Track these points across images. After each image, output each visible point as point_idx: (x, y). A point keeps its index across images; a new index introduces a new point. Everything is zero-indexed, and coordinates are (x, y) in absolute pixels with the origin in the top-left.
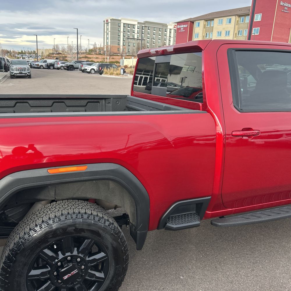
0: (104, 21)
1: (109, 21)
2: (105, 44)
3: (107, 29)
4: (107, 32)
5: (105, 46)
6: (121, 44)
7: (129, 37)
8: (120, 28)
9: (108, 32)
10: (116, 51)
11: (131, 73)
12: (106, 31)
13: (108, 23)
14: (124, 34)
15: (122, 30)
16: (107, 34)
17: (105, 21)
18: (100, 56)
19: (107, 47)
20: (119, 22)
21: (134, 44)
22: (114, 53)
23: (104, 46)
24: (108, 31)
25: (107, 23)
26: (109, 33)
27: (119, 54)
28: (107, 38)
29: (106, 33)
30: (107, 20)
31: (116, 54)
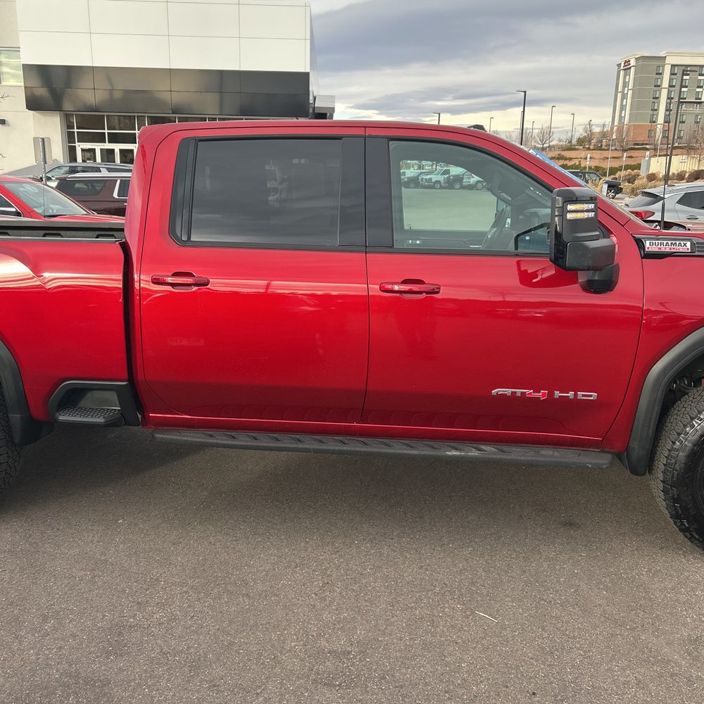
0: (619, 65)
1: (633, 63)
2: (616, 123)
3: (625, 84)
4: (623, 92)
5: (615, 128)
6: (661, 119)
7: (685, 99)
8: (662, 79)
9: (626, 92)
10: (642, 138)
12: (620, 89)
13: (630, 68)
14: (669, 92)
15: (665, 84)
16: (624, 96)
17: (623, 65)
18: (597, 154)
19: (620, 130)
20: (658, 63)
21: (697, 116)
22: (638, 144)
23: (612, 128)
24: (626, 89)
25: (624, 70)
26: (630, 92)
27: (648, 147)
28: (623, 108)
29: (619, 95)
30: (627, 62)
31: (642, 144)
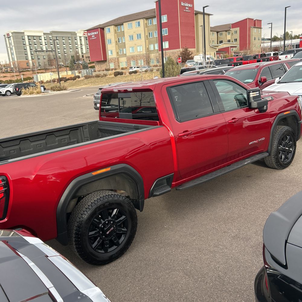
0: (5, 36)
1: (11, 35)
2: (11, 61)
3: (10, 44)
4: (10, 47)
5: (12, 63)
6: (30, 58)
7: (37, 49)
8: (25, 41)
9: (11, 47)
10: (25, 66)
11: (52, 89)
12: (8, 46)
13: (10, 37)
14: (30, 47)
15: (27, 43)
16: (11, 49)
17: (6, 35)
18: (8, 75)
19: (14, 64)
20: (22, 35)
21: (44, 56)
22: (24, 69)
23: (10, 63)
24: (11, 46)
25: (8, 38)
26: (13, 47)
27: (29, 70)
28: (12, 54)
29: (9, 49)
30: (8, 34)
31: (26, 69)
